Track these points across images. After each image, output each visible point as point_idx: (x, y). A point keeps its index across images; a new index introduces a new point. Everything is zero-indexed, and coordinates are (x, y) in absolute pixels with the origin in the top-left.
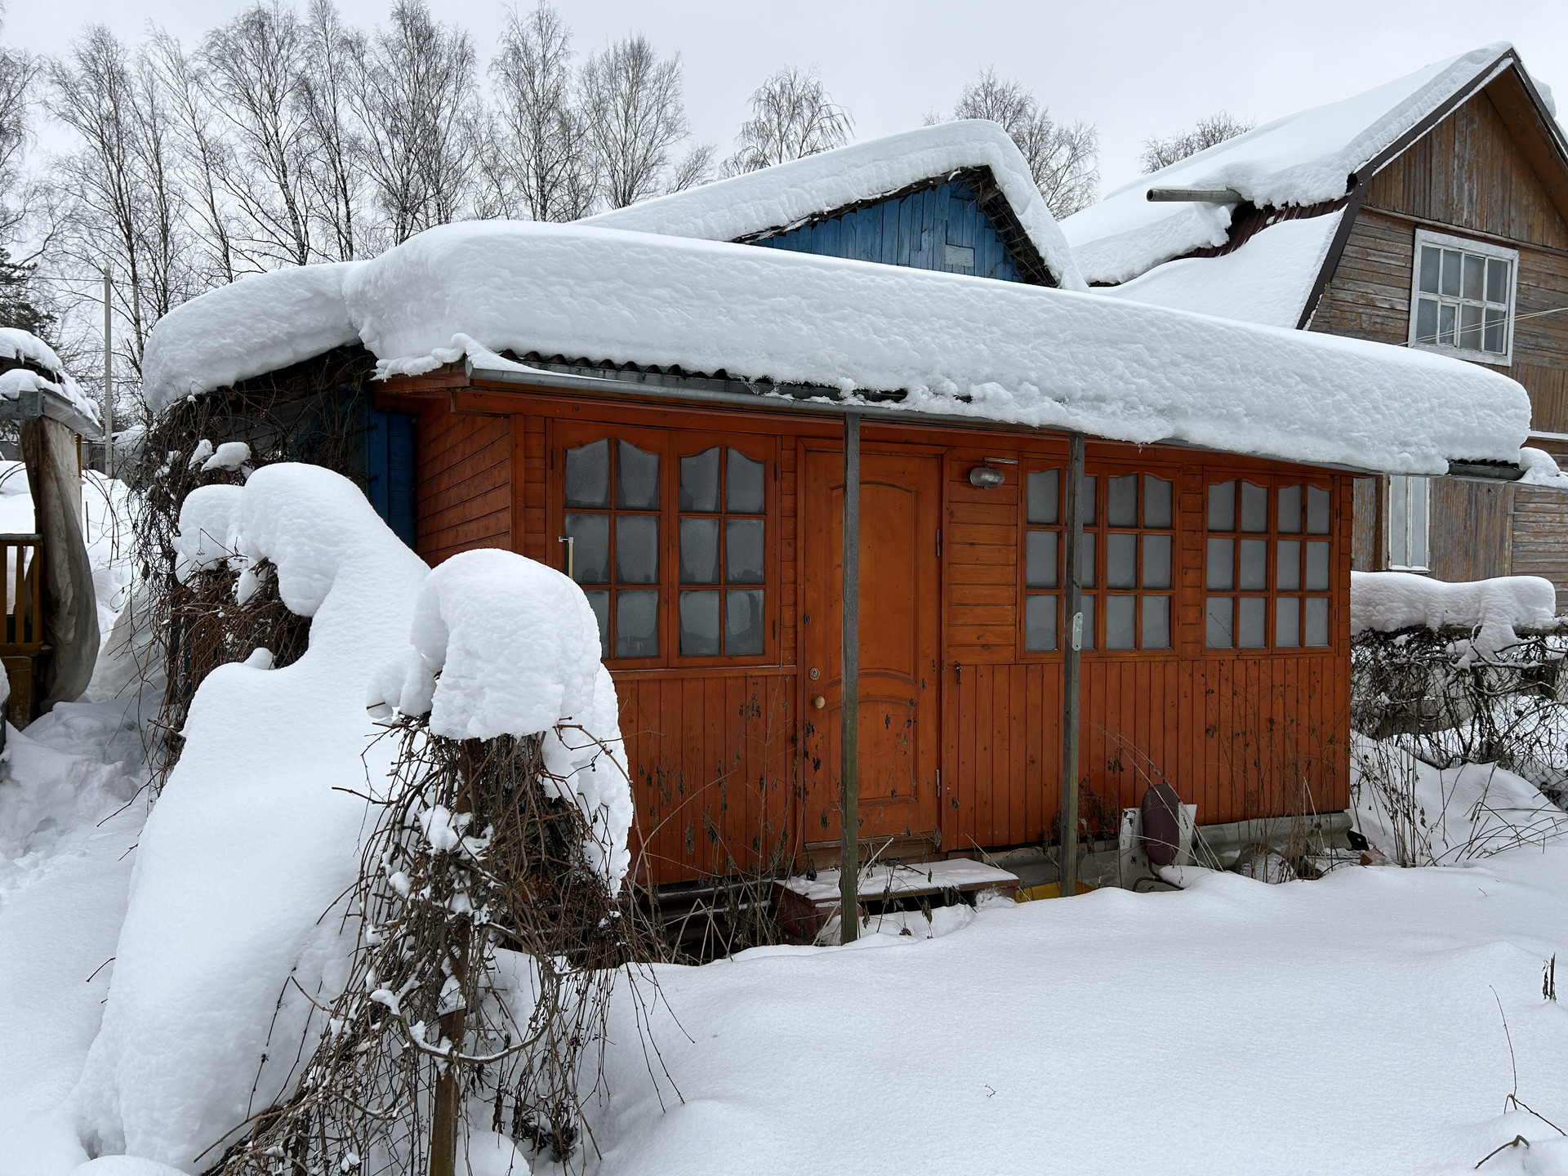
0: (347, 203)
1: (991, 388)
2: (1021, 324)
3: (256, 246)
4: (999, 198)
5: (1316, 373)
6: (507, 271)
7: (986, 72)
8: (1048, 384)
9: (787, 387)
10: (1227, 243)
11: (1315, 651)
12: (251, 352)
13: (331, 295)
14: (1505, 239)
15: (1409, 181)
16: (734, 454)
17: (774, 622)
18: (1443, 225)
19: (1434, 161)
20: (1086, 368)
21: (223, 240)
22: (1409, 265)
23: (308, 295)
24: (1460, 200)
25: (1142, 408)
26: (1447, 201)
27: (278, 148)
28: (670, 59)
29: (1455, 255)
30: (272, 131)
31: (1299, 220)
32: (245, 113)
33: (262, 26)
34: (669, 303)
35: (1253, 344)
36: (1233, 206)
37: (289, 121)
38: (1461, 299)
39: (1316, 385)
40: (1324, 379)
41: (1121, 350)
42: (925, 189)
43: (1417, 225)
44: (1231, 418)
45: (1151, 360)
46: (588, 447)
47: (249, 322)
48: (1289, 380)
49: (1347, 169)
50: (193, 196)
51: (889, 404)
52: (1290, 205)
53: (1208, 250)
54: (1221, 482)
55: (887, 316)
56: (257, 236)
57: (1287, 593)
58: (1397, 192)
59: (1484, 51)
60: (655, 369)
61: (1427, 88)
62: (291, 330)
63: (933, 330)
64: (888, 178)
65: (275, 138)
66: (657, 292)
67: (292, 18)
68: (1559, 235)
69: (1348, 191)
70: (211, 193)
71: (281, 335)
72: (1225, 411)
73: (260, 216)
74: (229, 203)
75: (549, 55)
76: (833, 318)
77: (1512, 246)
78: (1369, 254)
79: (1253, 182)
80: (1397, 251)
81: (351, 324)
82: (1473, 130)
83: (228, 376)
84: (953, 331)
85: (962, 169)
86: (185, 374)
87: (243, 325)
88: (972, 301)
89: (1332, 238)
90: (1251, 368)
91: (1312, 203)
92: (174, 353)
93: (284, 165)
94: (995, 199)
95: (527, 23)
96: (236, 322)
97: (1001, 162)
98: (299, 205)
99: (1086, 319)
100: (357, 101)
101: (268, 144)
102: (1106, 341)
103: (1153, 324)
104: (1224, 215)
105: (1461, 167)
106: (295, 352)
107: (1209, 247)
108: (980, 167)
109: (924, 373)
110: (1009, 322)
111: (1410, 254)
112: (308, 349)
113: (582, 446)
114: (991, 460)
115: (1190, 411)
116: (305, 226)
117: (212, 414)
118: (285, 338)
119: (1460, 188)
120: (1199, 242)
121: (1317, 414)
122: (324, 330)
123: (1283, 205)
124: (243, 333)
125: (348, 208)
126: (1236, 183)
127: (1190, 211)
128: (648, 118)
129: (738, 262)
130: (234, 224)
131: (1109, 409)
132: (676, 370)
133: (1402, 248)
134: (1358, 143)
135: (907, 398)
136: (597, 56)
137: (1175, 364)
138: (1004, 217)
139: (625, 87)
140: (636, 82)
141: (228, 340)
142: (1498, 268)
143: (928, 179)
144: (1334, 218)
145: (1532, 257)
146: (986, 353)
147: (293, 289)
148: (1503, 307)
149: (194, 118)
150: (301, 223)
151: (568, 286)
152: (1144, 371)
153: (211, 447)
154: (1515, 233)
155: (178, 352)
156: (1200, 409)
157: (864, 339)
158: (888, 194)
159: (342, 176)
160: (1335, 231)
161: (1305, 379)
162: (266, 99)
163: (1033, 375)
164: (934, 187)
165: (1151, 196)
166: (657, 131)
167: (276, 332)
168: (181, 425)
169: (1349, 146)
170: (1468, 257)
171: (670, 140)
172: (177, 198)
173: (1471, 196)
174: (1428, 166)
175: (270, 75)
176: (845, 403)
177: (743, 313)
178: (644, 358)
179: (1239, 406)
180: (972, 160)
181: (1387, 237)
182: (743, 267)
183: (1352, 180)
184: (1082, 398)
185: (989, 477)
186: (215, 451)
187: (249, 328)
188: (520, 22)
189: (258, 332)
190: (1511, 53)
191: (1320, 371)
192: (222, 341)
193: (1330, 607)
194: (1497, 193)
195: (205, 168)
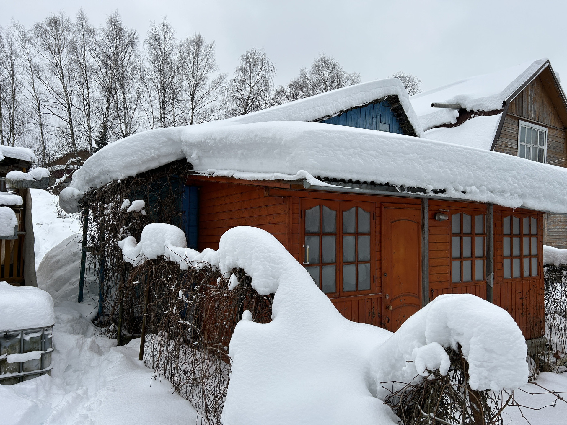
0: (88, 89)
1: (474, 188)
2: (482, 164)
3: (50, 104)
4: (400, 107)
5: (562, 181)
6: (321, 145)
7: (322, 54)
8: (489, 186)
9: (409, 189)
10: (456, 123)
11: (534, 278)
12: (144, 162)
13: (176, 140)
14: (544, 124)
15: (517, 104)
16: (360, 210)
17: (374, 276)
18: (527, 119)
19: (523, 97)
20: (500, 180)
21: (37, 101)
22: (517, 133)
23: (167, 140)
24: (531, 111)
25: (515, 195)
26: (527, 111)
27: (61, 68)
28: (211, 42)
29: (529, 129)
30: (59, 62)
31: (484, 116)
32: (48, 54)
33: (56, 23)
34: (375, 157)
35: (545, 170)
36: (458, 110)
37: (65, 58)
38: (532, 145)
39: (562, 185)
40: (564, 183)
41: (509, 173)
42: (377, 103)
43: (519, 119)
44: (539, 198)
45: (518, 177)
46: (313, 209)
47: (143, 151)
48: (554, 184)
49: (502, 99)
50: (26, 84)
51: (440, 195)
52: (480, 111)
53: (448, 125)
54: (507, 217)
55: (443, 161)
56: (51, 100)
57: (526, 256)
58: (513, 108)
59: (540, 60)
60: (365, 183)
61: (524, 73)
62: (159, 154)
63: (457, 166)
64: (365, 99)
65: (59, 64)
66: (371, 153)
67: (68, 21)
68: (558, 123)
69: (503, 107)
70: (33, 83)
71: (155, 156)
72: (537, 195)
73: (52, 93)
74: (41, 88)
75: (167, 39)
76: (427, 162)
77: (546, 127)
78: (505, 129)
79: (467, 102)
80: (514, 128)
81: (182, 152)
82: (534, 87)
83: (133, 172)
84: (462, 167)
85: (389, 96)
86: (116, 171)
87: (141, 152)
88: (468, 155)
89: (499, 123)
90: (545, 179)
91: (489, 111)
92: (112, 163)
93: (63, 74)
94: (398, 107)
95: (159, 28)
96: (138, 151)
97: (401, 93)
98: (68, 89)
99: (500, 162)
100: (93, 53)
101: (57, 66)
102: (506, 170)
103: (518, 163)
104: (456, 113)
105: (531, 100)
106: (159, 163)
107: (449, 124)
108: (394, 95)
109: (452, 183)
110: (479, 163)
111: (517, 129)
112: (164, 161)
113: (311, 208)
114: (441, 210)
115: (527, 195)
116: (71, 98)
117: (127, 188)
118: (157, 157)
119: (531, 106)
120: (446, 122)
121: (562, 196)
122: (171, 154)
123: (477, 111)
124: (141, 155)
125: (88, 91)
126: (460, 102)
127: (442, 111)
128: (202, 63)
129: (398, 141)
130: (42, 95)
131: (506, 195)
132: (372, 183)
133: (515, 127)
134: (505, 90)
135: (446, 192)
136: (183, 41)
137: (524, 178)
138: (401, 113)
139: (193, 51)
140: (198, 50)
141: (135, 158)
142: (542, 134)
143: (378, 99)
144: (498, 117)
145: (551, 130)
146: (472, 175)
147: (160, 137)
148: (543, 148)
149: (28, 55)
150: (69, 96)
151: (342, 151)
152: (516, 181)
153: (129, 202)
154: (547, 122)
155: (114, 163)
156: (530, 195)
157: (437, 170)
158: (364, 104)
159: (87, 79)
160: (500, 121)
161: (559, 183)
162: (57, 50)
163: (486, 183)
164: (380, 102)
165: (433, 105)
166: (206, 68)
167: (154, 155)
168: (114, 192)
169: (503, 91)
170: (533, 130)
171: (211, 71)
172: (19, 85)
173: (534, 109)
174: (522, 99)
175: (58, 41)
176: (428, 195)
177: (400, 161)
178: (362, 179)
179: (541, 193)
180: (392, 93)
181: (511, 123)
182: (399, 142)
183: (504, 103)
184: (498, 192)
185: (442, 217)
186: (131, 204)
187: (143, 153)
188: (156, 26)
189: (146, 155)
190: (548, 61)
191: (563, 180)
192: (133, 158)
193: (538, 261)
194: (542, 108)
195: (31, 74)
